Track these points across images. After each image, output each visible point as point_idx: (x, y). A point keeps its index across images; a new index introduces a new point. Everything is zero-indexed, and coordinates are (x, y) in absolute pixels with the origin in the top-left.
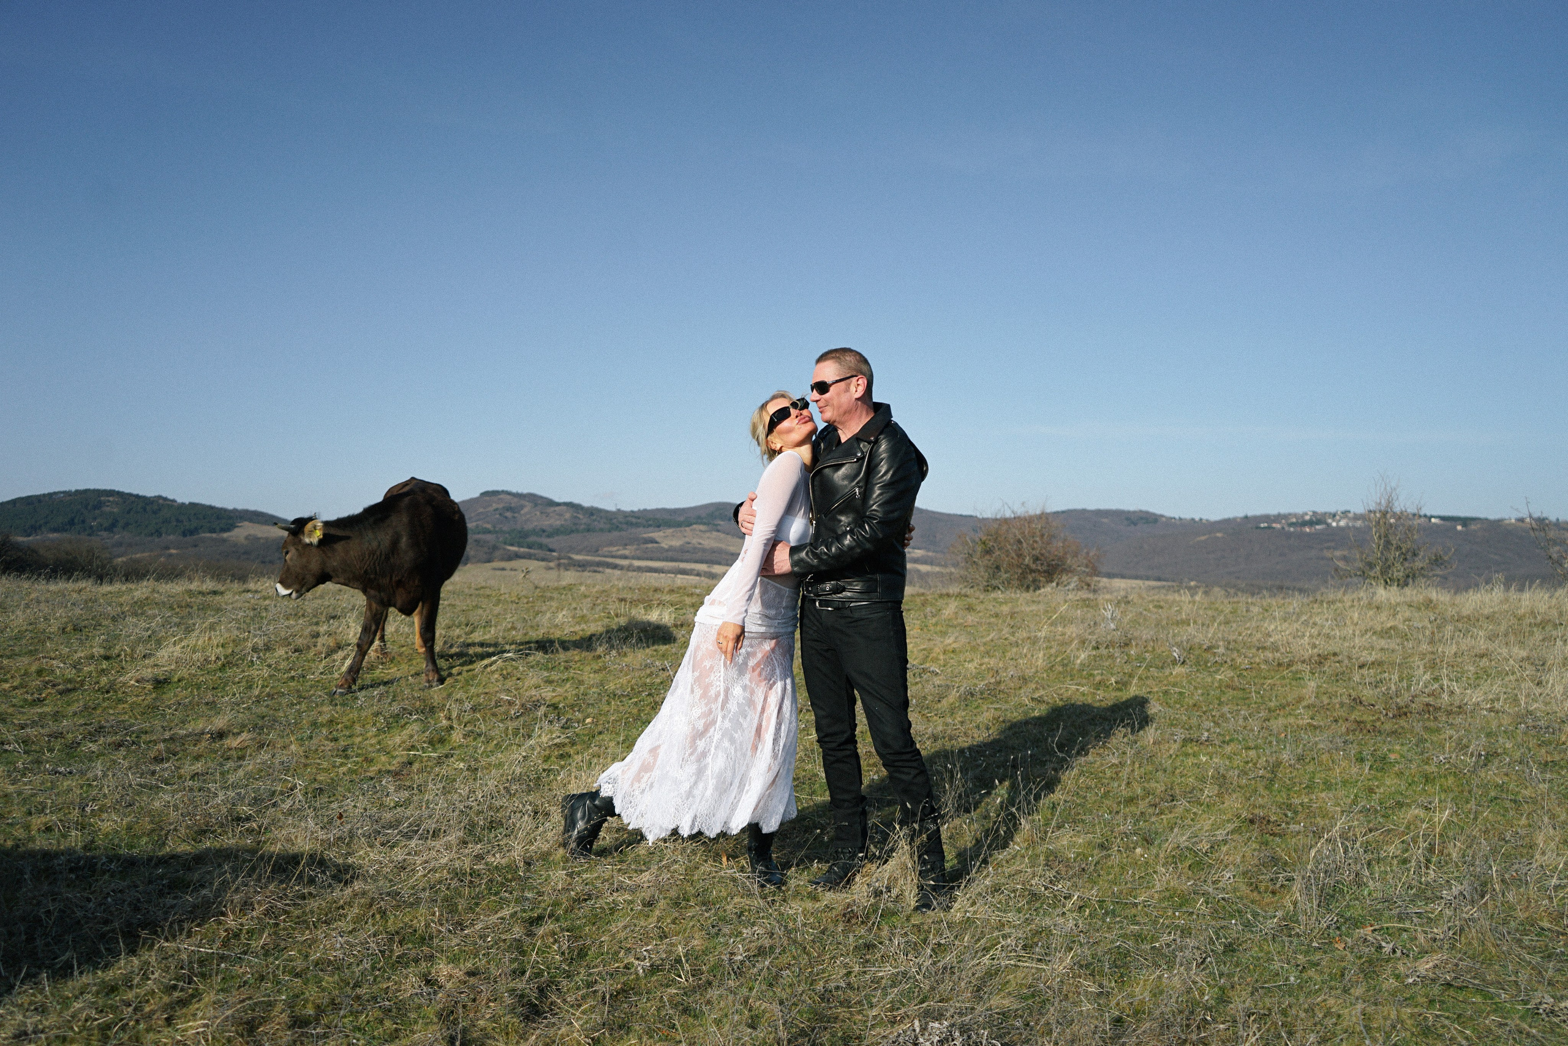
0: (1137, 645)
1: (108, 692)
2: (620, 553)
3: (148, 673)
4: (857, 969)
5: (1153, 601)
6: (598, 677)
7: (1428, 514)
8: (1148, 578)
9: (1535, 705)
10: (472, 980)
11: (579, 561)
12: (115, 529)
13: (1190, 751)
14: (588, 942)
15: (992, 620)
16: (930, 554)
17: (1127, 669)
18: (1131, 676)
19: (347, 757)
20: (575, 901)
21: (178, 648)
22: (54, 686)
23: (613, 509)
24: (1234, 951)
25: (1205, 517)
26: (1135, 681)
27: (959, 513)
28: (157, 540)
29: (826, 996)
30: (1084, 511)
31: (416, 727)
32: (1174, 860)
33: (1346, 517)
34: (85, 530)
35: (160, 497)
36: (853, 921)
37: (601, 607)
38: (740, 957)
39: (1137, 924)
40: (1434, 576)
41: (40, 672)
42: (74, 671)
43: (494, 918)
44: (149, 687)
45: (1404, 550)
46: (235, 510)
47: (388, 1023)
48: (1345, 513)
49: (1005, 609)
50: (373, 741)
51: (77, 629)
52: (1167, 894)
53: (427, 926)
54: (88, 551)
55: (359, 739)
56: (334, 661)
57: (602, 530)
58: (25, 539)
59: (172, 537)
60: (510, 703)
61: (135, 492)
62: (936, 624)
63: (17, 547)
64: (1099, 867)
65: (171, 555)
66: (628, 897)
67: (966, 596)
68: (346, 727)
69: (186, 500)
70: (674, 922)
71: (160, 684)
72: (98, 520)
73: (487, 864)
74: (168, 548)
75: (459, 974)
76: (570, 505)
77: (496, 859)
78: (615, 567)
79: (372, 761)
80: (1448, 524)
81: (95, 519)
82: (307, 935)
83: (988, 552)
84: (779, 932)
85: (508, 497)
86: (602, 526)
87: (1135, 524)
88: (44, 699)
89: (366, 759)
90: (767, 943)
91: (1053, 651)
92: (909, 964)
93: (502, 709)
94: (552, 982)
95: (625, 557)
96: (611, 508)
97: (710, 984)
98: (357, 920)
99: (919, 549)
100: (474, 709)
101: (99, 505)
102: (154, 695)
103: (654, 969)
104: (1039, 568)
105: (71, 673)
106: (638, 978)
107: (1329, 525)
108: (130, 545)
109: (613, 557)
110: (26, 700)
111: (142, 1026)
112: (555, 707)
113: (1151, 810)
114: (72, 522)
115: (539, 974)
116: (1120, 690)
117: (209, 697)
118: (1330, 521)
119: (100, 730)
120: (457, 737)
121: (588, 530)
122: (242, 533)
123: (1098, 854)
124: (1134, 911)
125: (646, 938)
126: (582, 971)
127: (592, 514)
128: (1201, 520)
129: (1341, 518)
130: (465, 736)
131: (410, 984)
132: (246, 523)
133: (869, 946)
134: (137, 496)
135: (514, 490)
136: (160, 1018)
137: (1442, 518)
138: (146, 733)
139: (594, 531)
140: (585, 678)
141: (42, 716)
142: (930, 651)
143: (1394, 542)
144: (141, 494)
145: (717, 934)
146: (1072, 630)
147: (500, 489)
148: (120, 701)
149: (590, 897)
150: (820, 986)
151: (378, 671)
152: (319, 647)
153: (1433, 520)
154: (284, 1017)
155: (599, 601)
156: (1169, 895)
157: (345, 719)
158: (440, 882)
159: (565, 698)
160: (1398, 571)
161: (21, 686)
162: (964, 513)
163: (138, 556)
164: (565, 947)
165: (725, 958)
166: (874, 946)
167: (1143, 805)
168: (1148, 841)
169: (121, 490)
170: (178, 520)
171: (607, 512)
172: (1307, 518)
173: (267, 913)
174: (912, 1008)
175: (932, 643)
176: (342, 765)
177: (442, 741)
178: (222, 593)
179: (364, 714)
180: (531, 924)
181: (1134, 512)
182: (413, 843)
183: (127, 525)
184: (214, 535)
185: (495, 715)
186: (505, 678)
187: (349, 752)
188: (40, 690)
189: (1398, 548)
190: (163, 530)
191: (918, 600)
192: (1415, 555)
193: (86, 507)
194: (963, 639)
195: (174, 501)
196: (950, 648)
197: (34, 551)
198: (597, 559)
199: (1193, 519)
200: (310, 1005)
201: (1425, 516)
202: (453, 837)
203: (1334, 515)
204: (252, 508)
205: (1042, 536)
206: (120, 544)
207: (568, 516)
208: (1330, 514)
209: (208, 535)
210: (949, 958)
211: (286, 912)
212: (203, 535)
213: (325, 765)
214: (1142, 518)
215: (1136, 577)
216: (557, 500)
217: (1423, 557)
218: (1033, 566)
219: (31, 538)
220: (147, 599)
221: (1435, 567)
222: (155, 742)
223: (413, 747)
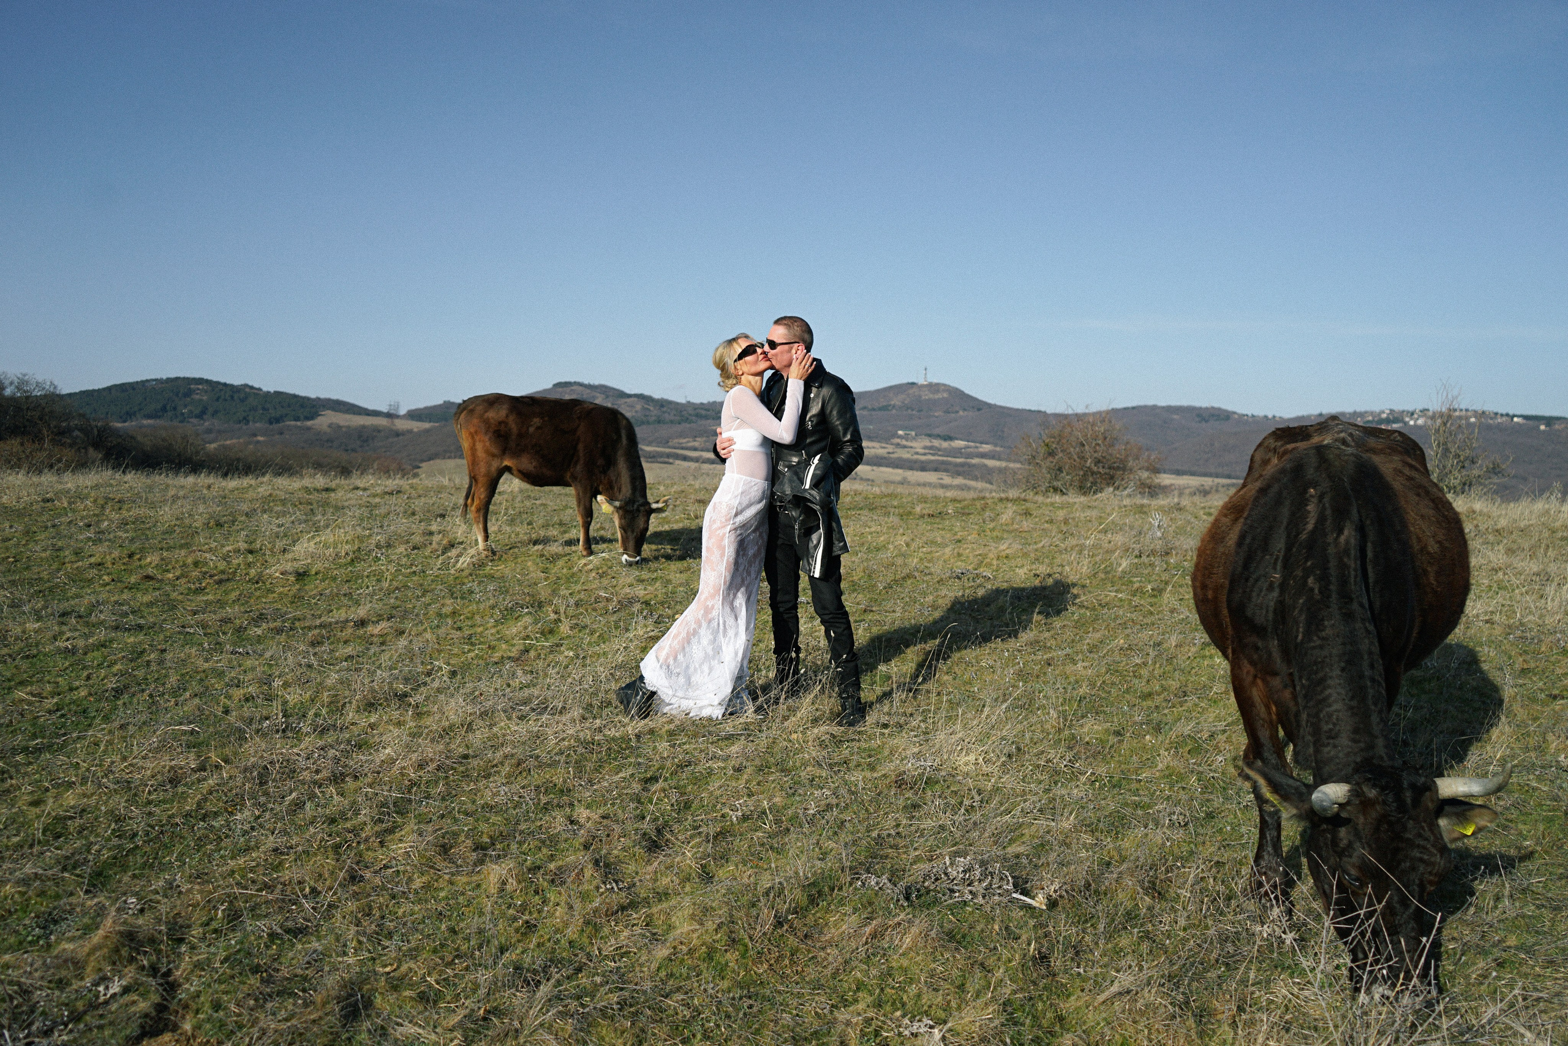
0: (1177, 554)
1: (257, 583)
2: (691, 444)
3: (289, 567)
4: (904, 822)
5: (1204, 508)
6: (684, 576)
7: (1511, 413)
8: (1217, 476)
9: (1531, 617)
10: (605, 822)
11: (650, 452)
12: (205, 417)
13: (1208, 654)
14: (692, 797)
15: (1046, 525)
16: (998, 449)
17: (1165, 576)
18: (1167, 583)
19: (472, 644)
20: (678, 766)
21: (312, 544)
22: (211, 576)
23: (683, 401)
24: (1213, 817)
25: (1278, 415)
26: (1169, 588)
27: (1028, 408)
28: (245, 427)
29: (880, 840)
30: (1154, 407)
31: (528, 620)
32: (1176, 746)
33: (1425, 415)
34: (177, 417)
35: (246, 386)
36: (903, 787)
37: (681, 508)
38: (812, 812)
39: (1139, 795)
40: (1490, 483)
41: (196, 564)
42: (225, 563)
43: (616, 778)
44: (292, 578)
45: (1462, 458)
46: (318, 399)
47: (544, 850)
48: (1424, 411)
49: (1061, 514)
50: (493, 631)
51: (219, 525)
52: (1167, 773)
53: (565, 782)
54: (183, 438)
55: (481, 629)
56: (449, 558)
57: (672, 422)
58: (119, 425)
59: (258, 425)
60: (608, 600)
61: (222, 380)
62: (992, 530)
63: (115, 432)
64: (1112, 751)
65: (258, 442)
66: (721, 764)
67: (1025, 500)
68: (468, 618)
69: (271, 389)
70: (758, 784)
71: (301, 576)
72: (189, 408)
73: (604, 735)
74: (255, 435)
75: (595, 817)
76: (640, 397)
77: (612, 733)
78: (685, 458)
79: (494, 648)
80: (1530, 423)
81: (186, 406)
82: (472, 786)
83: (1051, 454)
84: (843, 791)
85: (581, 388)
86: (672, 418)
87: (1207, 421)
88: (205, 588)
89: (489, 647)
90: (834, 801)
91: (1098, 559)
92: (945, 819)
93: (601, 605)
94: (666, 824)
95: (695, 449)
96: (681, 400)
97: (788, 830)
98: (508, 776)
99: (987, 443)
100: (577, 605)
101: (189, 393)
102: (297, 587)
103: (745, 818)
104: (1101, 470)
105: (222, 565)
106: (732, 824)
107: (1406, 423)
108: (219, 432)
109: (683, 448)
110: (189, 589)
111: (362, 846)
112: (647, 603)
113: (1164, 704)
114: (164, 409)
115: (656, 819)
116: (1154, 596)
117: (345, 589)
118: (1407, 419)
119: (262, 617)
120: (564, 628)
121: (659, 422)
122: (324, 421)
123: (1113, 740)
124: (1138, 786)
125: (737, 795)
126: (690, 818)
127: (662, 406)
128: (1274, 417)
129: (1419, 416)
130: (571, 628)
131: (558, 822)
132: (329, 412)
133: (915, 806)
134: (225, 385)
135: (586, 382)
136: (374, 842)
137: (1526, 417)
138: (299, 620)
139: (664, 422)
140: (671, 577)
141: (208, 603)
142: (985, 556)
143: (1453, 450)
144: (228, 382)
145: (794, 794)
146: (1119, 539)
147: (572, 380)
148: (270, 591)
149: (689, 764)
150: (874, 834)
151: (488, 568)
152: (434, 545)
153: (1515, 419)
154: (469, 842)
155: (678, 502)
156: (1169, 774)
157: (466, 611)
158: (569, 749)
159: (656, 596)
160: (1456, 479)
161: (182, 576)
162: (1033, 409)
163: (228, 442)
164: (674, 801)
165: (801, 812)
166: (920, 806)
167: (1158, 700)
168: (1158, 729)
169: (210, 378)
170: (264, 409)
171: (678, 404)
172: (1384, 416)
173: (439, 768)
174: (946, 851)
175: (987, 548)
176: (469, 651)
177: (551, 632)
178: (333, 490)
179: (482, 606)
180: (646, 782)
181: (1207, 409)
182: (545, 717)
183: (216, 412)
184: (299, 423)
185: (595, 610)
186: (601, 577)
187: (473, 640)
188: (200, 581)
189: (1457, 456)
190: (251, 418)
191: (979, 504)
192: (1473, 462)
193: (177, 395)
194: (1016, 546)
195: (260, 389)
196: (1004, 554)
197: (132, 437)
198: (667, 450)
199: (1266, 417)
200: (485, 836)
201: (1507, 415)
202: (576, 713)
203: (1412, 414)
204: (334, 397)
205: (1105, 438)
206: (209, 431)
207: (638, 407)
208: (1408, 412)
209: (293, 423)
210: (976, 816)
211: (453, 768)
212: (288, 423)
213: (456, 651)
214: (1213, 415)
215: (1205, 475)
216: (628, 391)
217: (1481, 466)
218: (1095, 469)
219: (126, 424)
220: (270, 495)
221: (1492, 475)
222: (310, 628)
223: (528, 637)
